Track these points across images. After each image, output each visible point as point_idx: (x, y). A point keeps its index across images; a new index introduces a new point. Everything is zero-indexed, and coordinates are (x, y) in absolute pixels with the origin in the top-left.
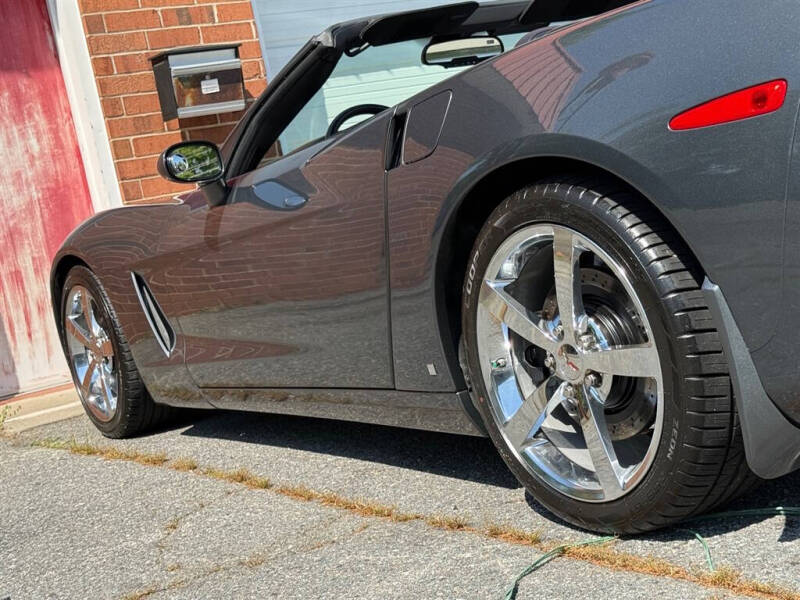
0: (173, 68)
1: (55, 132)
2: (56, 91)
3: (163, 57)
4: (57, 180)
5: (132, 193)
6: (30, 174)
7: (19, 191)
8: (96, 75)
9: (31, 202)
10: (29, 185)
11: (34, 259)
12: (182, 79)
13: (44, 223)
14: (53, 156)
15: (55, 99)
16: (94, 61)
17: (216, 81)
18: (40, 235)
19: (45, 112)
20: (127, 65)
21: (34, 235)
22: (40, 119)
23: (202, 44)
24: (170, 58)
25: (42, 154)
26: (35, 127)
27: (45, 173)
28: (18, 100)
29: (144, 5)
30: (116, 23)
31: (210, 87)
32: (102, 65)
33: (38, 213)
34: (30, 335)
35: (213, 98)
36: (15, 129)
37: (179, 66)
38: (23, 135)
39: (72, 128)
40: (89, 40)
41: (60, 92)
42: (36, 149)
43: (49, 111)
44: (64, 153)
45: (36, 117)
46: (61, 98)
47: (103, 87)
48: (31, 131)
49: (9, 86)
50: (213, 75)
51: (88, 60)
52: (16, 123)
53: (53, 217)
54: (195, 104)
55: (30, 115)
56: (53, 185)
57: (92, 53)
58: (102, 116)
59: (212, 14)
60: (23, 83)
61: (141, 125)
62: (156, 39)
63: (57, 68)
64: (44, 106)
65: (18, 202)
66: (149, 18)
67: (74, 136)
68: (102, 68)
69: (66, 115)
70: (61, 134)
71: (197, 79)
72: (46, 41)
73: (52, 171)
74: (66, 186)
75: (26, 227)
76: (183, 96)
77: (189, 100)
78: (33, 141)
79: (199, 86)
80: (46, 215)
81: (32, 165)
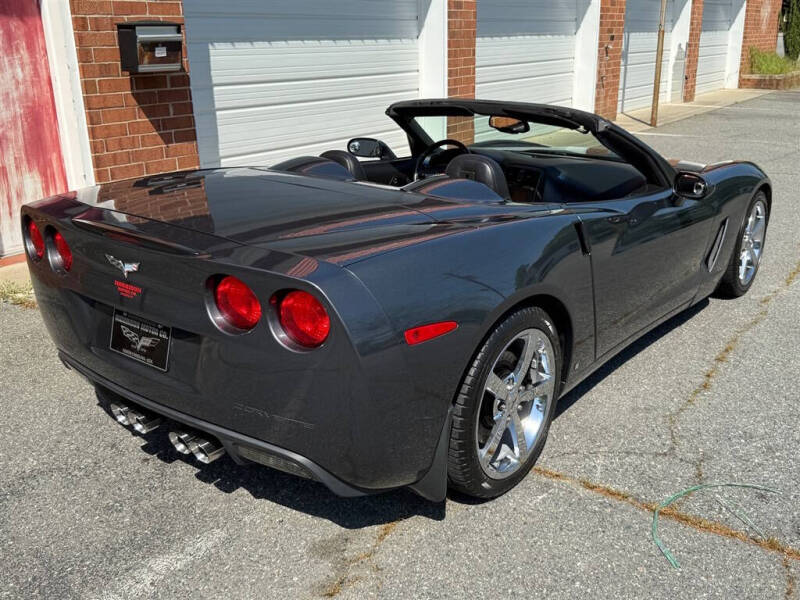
0: (140, 36)
1: (34, 64)
2: (37, 34)
3: (131, 26)
4: (34, 102)
5: (95, 119)
6: (15, 95)
7: (7, 107)
8: (74, 30)
9: (15, 116)
10: (14, 104)
11: (15, 158)
12: (143, 44)
13: (23, 133)
14: (32, 82)
15: (35, 38)
16: (75, 20)
17: (165, 48)
18: (21, 142)
19: (28, 48)
20: (97, 25)
21: (16, 141)
22: (24, 53)
23: (148, 15)
25: (25, 81)
26: (21, 59)
27: (26, 94)
28: (9, 37)
31: (161, 53)
32: (81, 23)
33: (20, 124)
34: (11, 214)
35: (162, 60)
36: (6, 60)
38: (11, 65)
39: (47, 62)
40: (72, 2)
41: (40, 35)
42: (20, 75)
43: (31, 48)
44: (40, 82)
45: (22, 52)
46: (41, 39)
47: (80, 40)
48: (17, 62)
50: (163, 44)
51: (69, 17)
52: (7, 56)
53: (31, 128)
54: (150, 63)
55: (18, 50)
56: (30, 104)
57: (73, 11)
58: (76, 61)
60: (14, 24)
61: (105, 70)
63: (37, 18)
64: (27, 43)
65: (6, 115)
67: (47, 68)
68: (80, 25)
69: (42, 53)
70: (38, 66)
71: (152, 46)
73: (31, 94)
74: (39, 105)
75: (11, 134)
76: (143, 56)
77: (146, 60)
78: (19, 70)
79: (154, 51)
80: (26, 127)
81: (17, 88)
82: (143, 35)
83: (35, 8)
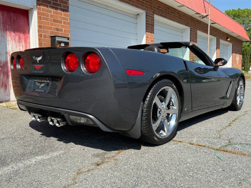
2: (27, 37)
8: (38, 37)
12: (58, 42)
16: (39, 34)
17: (64, 44)
19: (25, 42)
20: (45, 36)
22: (23, 43)
23: (60, 35)
24: (56, 37)
26: (22, 45)
28: (20, 38)
29: (50, 25)
30: (44, 27)
36: (18, 44)
38: (19, 46)
40: (38, 30)
41: (28, 39)
43: (26, 42)
46: (28, 40)
47: (39, 40)
48: (21, 45)
49: (18, 35)
50: (64, 42)
51: (37, 34)
52: (19, 43)
55: (21, 42)
57: (38, 32)
59: (62, 30)
60: (22, 35)
62: (52, 32)
63: (28, 35)
64: (25, 41)
66: (51, 28)
68: (40, 36)
69: (29, 44)
71: (60, 42)
72: (27, 28)
76: (57, 45)
78: (21, 47)
79: (60, 44)
82: (57, 39)
83: (28, 31)
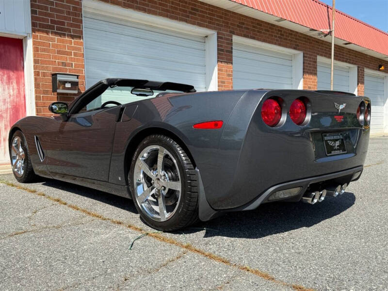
0: (58, 78)
1: (19, 90)
2: (21, 77)
3: (56, 74)
4: (16, 104)
5: (39, 111)
6: (9, 100)
7: (4, 104)
8: (34, 76)
9: (7, 108)
10: (7, 103)
11: (5, 125)
12: (60, 81)
13: (10, 115)
14: (17, 96)
15: (20, 80)
16: (35, 72)
17: (70, 84)
18: (8, 119)
19: (17, 83)
20: (44, 74)
21: (6, 118)
22: (15, 85)
23: (68, 73)
24: (58, 75)
25: (13, 95)
26: (13, 87)
27: (13, 101)
28: (9, 78)
29: (52, 59)
30: (43, 62)
31: (68, 85)
32: (37, 73)
33: (9, 112)
35: (68, 89)
36: (6, 86)
37: (59, 78)
38: (9, 88)
39: (24, 89)
40: (34, 66)
42: (12, 93)
43: (18, 83)
44: (20, 96)
45: (14, 84)
46: (23, 80)
47: (36, 79)
48: (11, 88)
49: (7, 74)
50: (70, 82)
51: (33, 71)
53: (13, 114)
54: (63, 89)
55: (12, 83)
56: (15, 104)
57: (34, 69)
58: (34, 87)
59: (72, 65)
60: (11, 74)
61: (45, 92)
62: (54, 69)
63: (22, 73)
64: (17, 81)
65: (3, 108)
66: (54, 63)
67: (24, 91)
68: (37, 74)
69: (23, 85)
70: (20, 90)
71: (65, 82)
72: (21, 63)
73: (15, 100)
74: (19, 105)
75: (4, 115)
76: (59, 86)
77: (61, 88)
78: (11, 91)
79: (65, 85)
80: (11, 113)
81: (10, 97)
83: (22, 68)
